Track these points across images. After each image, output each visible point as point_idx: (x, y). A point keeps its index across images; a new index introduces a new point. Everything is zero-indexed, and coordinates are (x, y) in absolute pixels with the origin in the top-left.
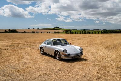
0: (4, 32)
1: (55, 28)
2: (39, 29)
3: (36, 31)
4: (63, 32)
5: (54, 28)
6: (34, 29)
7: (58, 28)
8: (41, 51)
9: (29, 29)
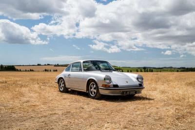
2: (58, 65)
8: (60, 85)
9: (38, 65)
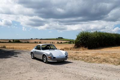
0: (8, 42)
1: (59, 38)
2: (42, 39)
3: (39, 41)
4: (67, 42)
5: (57, 38)
6: (37, 39)
7: (62, 38)
9: (31, 39)
